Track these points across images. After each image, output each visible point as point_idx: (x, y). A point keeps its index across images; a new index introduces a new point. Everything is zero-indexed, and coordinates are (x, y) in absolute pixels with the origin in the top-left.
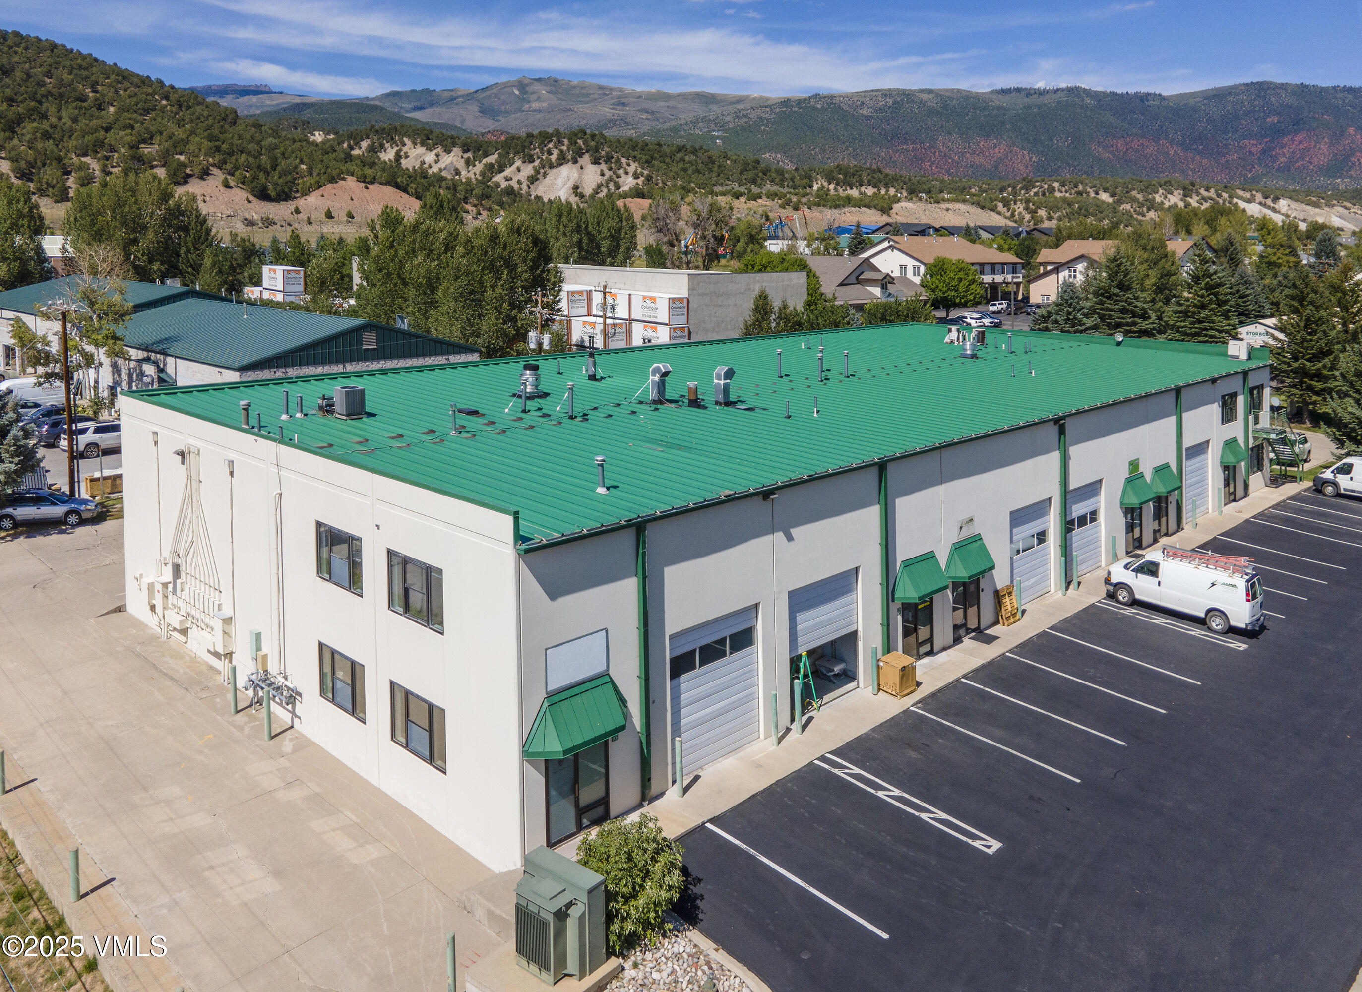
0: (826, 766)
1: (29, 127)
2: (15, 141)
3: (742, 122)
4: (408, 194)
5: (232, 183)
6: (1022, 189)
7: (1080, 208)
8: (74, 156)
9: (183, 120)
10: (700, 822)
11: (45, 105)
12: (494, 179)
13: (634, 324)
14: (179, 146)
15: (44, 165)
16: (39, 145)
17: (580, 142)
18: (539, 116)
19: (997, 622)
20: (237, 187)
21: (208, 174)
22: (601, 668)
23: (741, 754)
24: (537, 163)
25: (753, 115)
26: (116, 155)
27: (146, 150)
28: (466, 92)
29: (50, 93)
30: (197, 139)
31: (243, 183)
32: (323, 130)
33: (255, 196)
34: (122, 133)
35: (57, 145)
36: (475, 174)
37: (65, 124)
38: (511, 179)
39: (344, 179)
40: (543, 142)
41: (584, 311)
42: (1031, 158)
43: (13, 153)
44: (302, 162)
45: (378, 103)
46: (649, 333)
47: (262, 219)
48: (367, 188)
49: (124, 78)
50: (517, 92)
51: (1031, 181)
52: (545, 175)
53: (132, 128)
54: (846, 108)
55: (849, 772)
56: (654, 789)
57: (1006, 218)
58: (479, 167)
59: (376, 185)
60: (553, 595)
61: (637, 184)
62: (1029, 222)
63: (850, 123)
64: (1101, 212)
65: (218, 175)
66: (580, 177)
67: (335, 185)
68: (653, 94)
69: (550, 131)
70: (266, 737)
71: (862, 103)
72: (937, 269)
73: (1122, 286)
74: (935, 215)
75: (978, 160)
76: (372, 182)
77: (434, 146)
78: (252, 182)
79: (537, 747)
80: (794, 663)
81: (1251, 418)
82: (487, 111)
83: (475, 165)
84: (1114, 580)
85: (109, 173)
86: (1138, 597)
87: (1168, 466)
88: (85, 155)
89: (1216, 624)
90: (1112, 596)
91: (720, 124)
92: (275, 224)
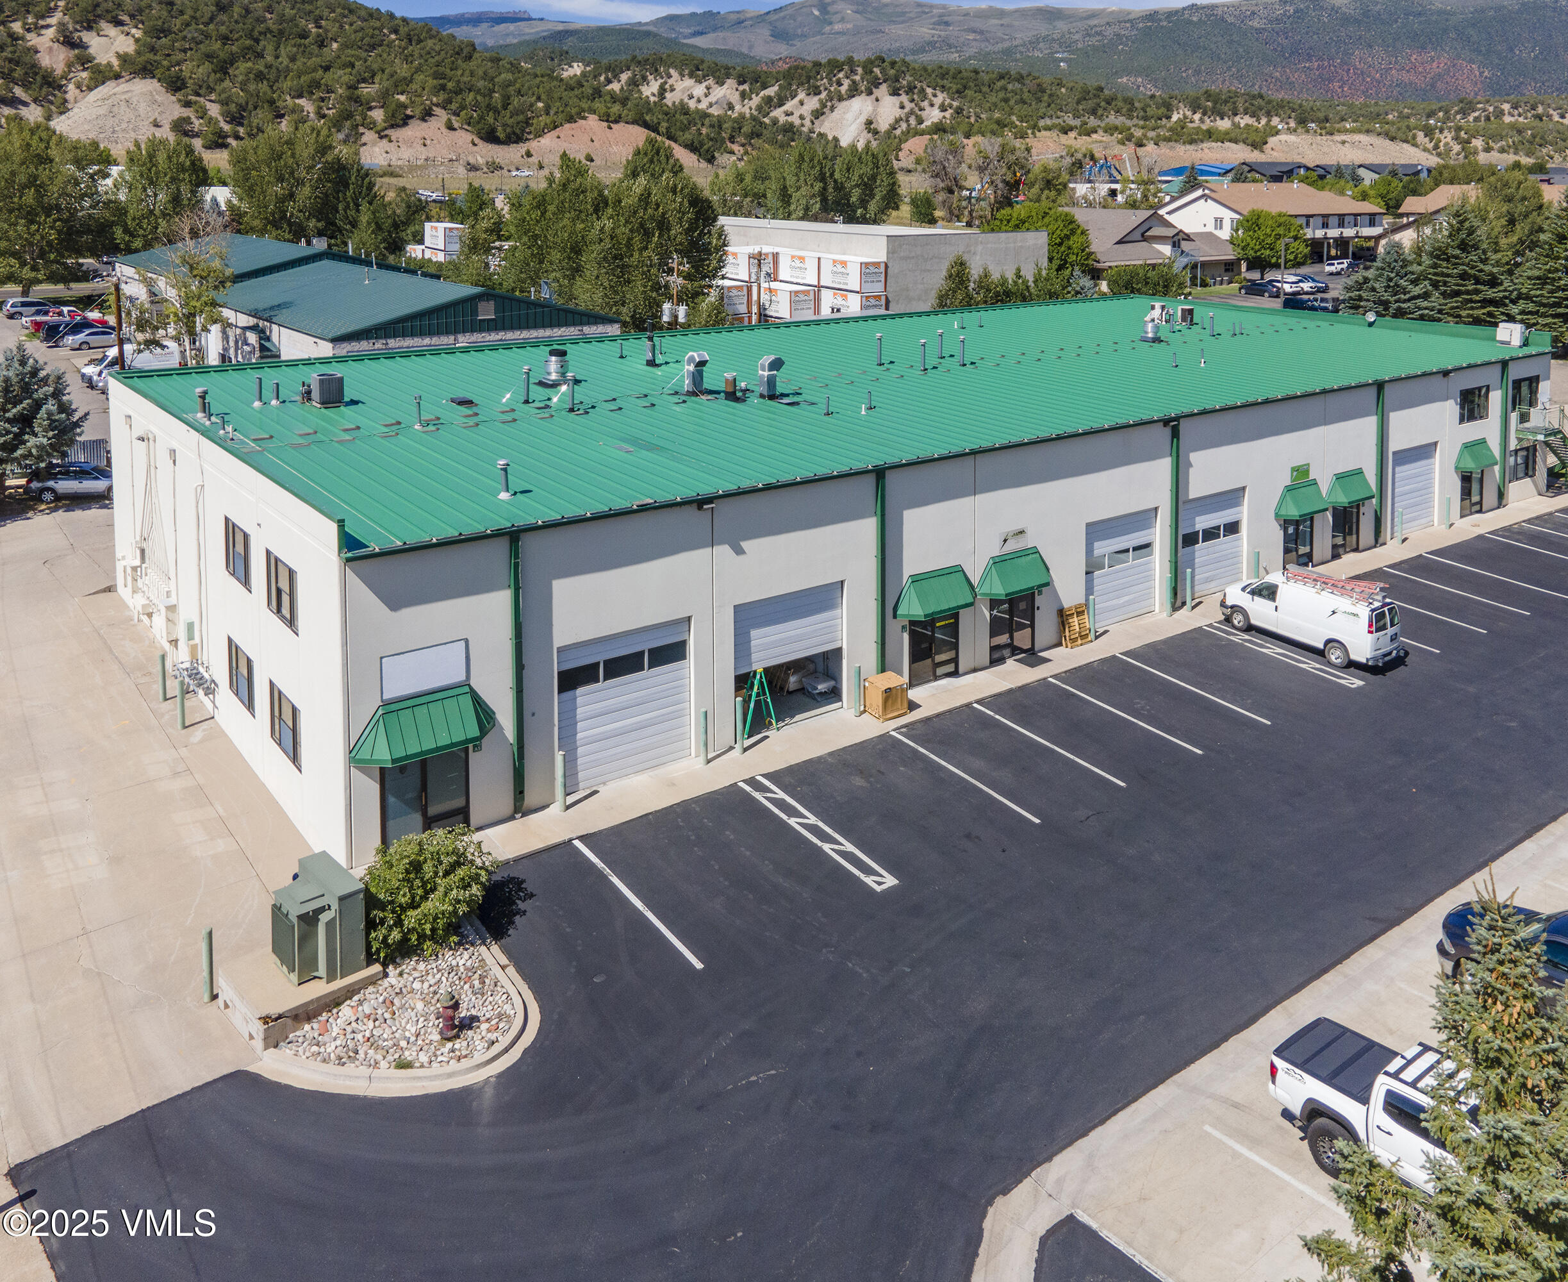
0: (749, 788)
1: (243, 67)
2: (227, 83)
3: (1094, 42)
5: (456, 125)
6: (1457, 113)
7: (1534, 136)
8: (288, 98)
9: (412, 56)
10: (566, 838)
11: (262, 43)
12: (772, 114)
13: (823, 291)
14: (401, 84)
15: (255, 108)
16: (252, 87)
17: (877, 71)
18: (842, 39)
19: (1059, 644)
20: (461, 128)
21: (431, 115)
22: (459, 678)
23: (660, 771)
25: (1109, 31)
26: (333, 95)
27: (366, 90)
28: (756, 14)
29: (269, 30)
30: (422, 77)
31: (469, 124)
32: (582, 61)
33: (481, 138)
34: (340, 72)
35: (271, 87)
36: (751, 109)
37: (281, 63)
38: (792, 114)
39: (585, 118)
40: (831, 71)
42: (1481, 73)
43: (223, 96)
44: (539, 99)
45: (651, 28)
46: (839, 302)
47: (487, 163)
48: (610, 128)
50: (816, 13)
51: (1470, 102)
52: (832, 109)
53: (353, 66)
55: (767, 799)
57: (1425, 150)
58: (756, 100)
59: (622, 124)
60: (393, 603)
61: (943, 117)
62: (1458, 154)
63: (1236, 37)
65: (441, 117)
66: (874, 110)
67: (573, 125)
68: (984, 11)
69: (841, 56)
70: (179, 726)
71: (1253, 13)
72: (1251, 222)
73: (1464, 246)
74: (1325, 149)
75: (1406, 77)
76: (616, 122)
77: (704, 77)
78: (478, 123)
79: (365, 754)
80: (742, 681)
81: (1514, 417)
82: (780, 35)
83: (751, 99)
84: (1229, 603)
85: (324, 116)
86: (1253, 622)
87: (1359, 472)
88: (300, 96)
89: (1335, 656)
90: (1228, 620)
91: (1066, 44)
92: (501, 168)
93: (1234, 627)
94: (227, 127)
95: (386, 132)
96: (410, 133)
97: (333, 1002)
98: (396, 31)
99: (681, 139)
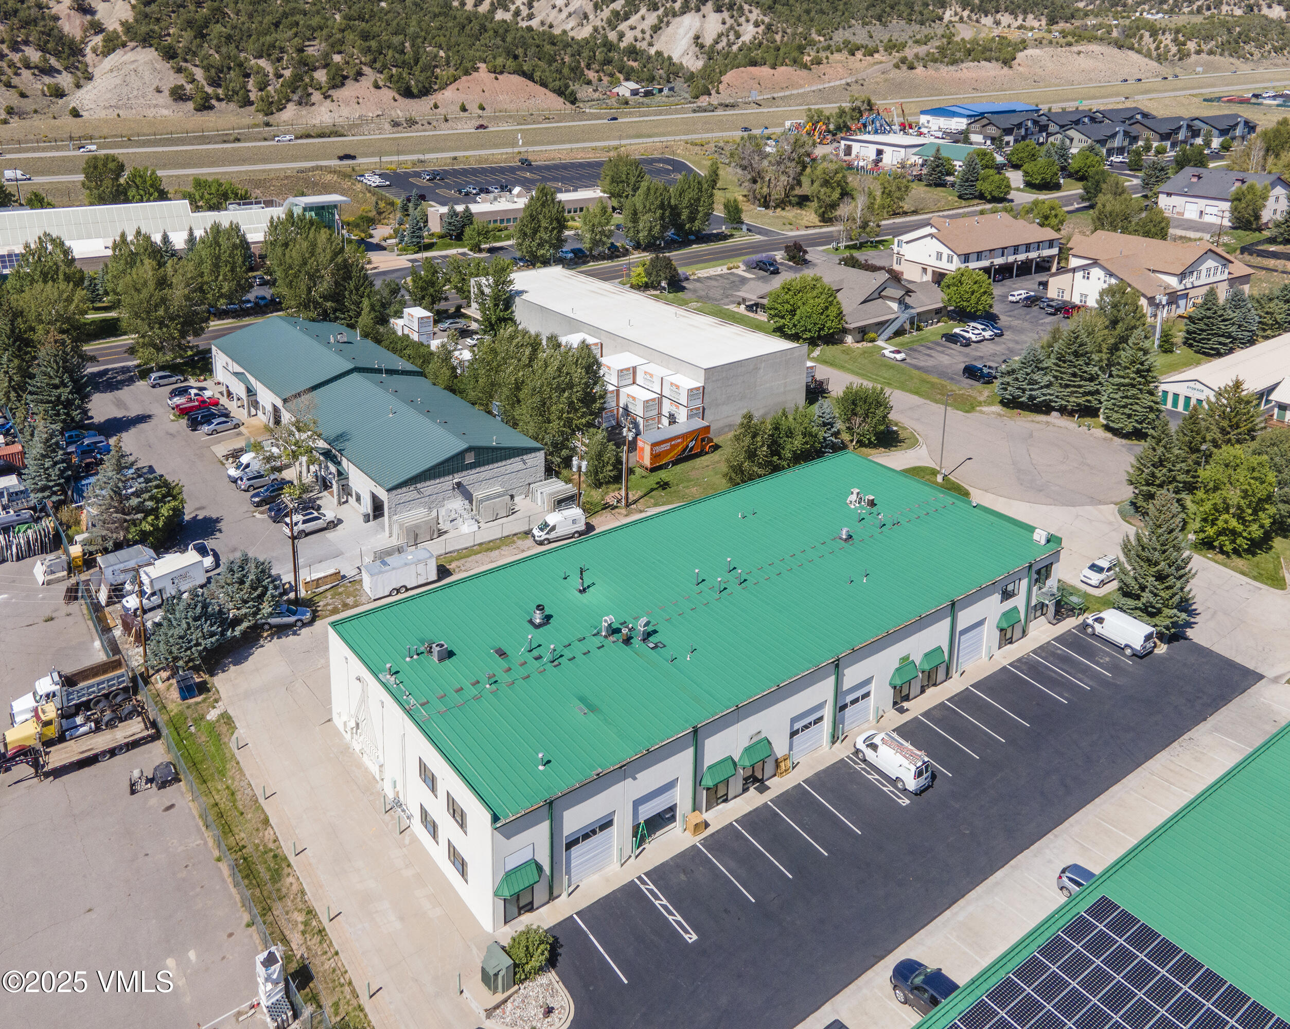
0: (638, 883)
1: (215, 30)
2: (206, 47)
4: (533, 81)
5: (381, 83)
7: (1240, 34)
8: (251, 58)
10: (571, 914)
12: (621, 27)
13: (664, 399)
14: (337, 46)
15: (229, 69)
16: (224, 50)
19: (773, 777)
20: (385, 86)
21: (361, 75)
23: (601, 872)
24: (661, 10)
26: (285, 58)
27: (309, 51)
31: (391, 82)
33: (400, 94)
34: (289, 33)
35: (238, 47)
36: (602, 20)
37: (244, 23)
38: (635, 28)
39: (477, 69)
41: (631, 381)
43: (204, 60)
44: (441, 47)
46: (674, 409)
47: (406, 118)
48: (496, 79)
52: (668, 24)
55: (648, 887)
56: (555, 893)
57: (1147, 54)
58: (606, 13)
59: (506, 75)
60: (508, 838)
61: (757, 33)
62: (1174, 55)
65: (370, 75)
66: (701, 26)
67: (469, 77)
76: (501, 73)
78: (397, 82)
79: (500, 893)
80: (635, 828)
83: (602, 10)
85: (281, 76)
88: (261, 57)
92: (417, 123)
94: (209, 90)
95: (330, 92)
96: (346, 93)
99: (551, 86)
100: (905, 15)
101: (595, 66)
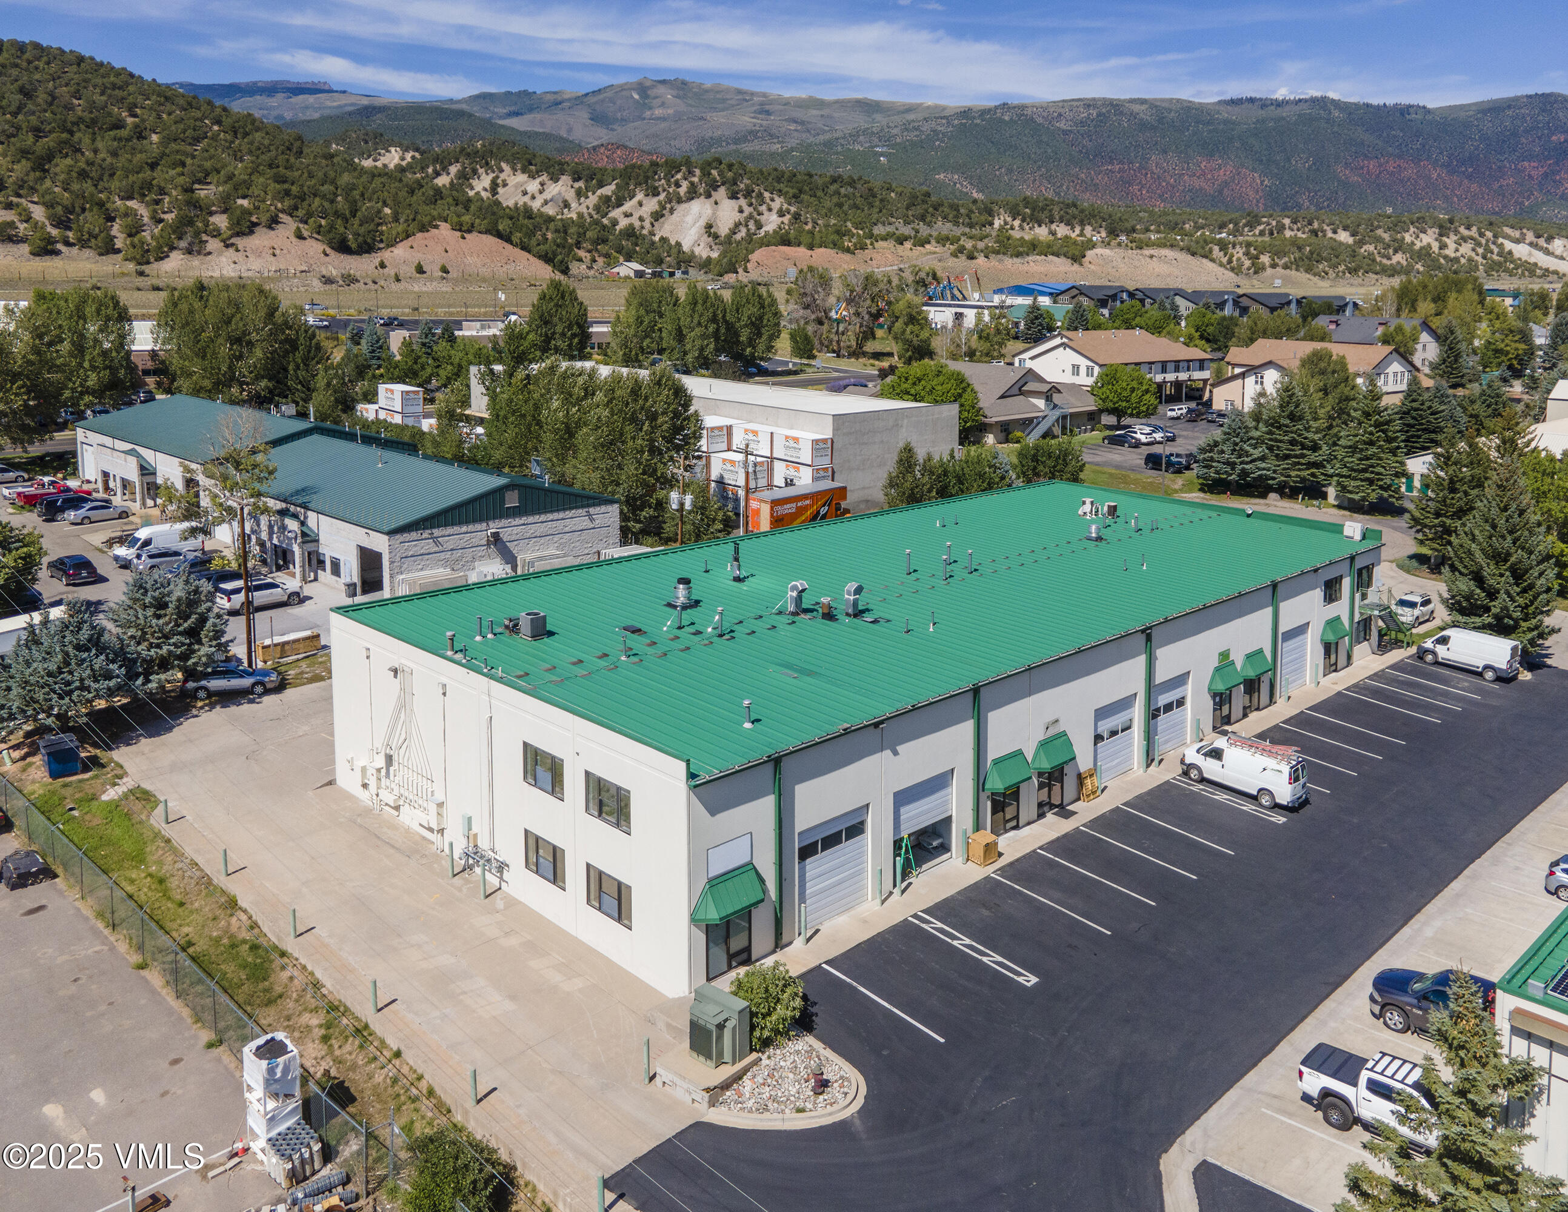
0: (917, 922)
1: (62, 165)
2: (48, 183)
3: (912, 136)
4: (512, 244)
5: (306, 234)
6: (1245, 225)
8: (117, 199)
9: (240, 151)
10: (817, 963)
11: (78, 135)
12: (610, 215)
13: (776, 463)
14: (242, 188)
15: (84, 210)
16: (75, 187)
17: (714, 172)
18: (663, 125)
19: (1079, 799)
20: (311, 237)
21: (277, 222)
22: (747, 859)
23: (852, 912)
24: (662, 196)
25: (926, 127)
26: (167, 199)
27: (203, 193)
28: (574, 95)
29: (81, 119)
30: (261, 180)
31: (319, 233)
32: (400, 145)
33: (333, 248)
34: (172, 172)
35: (96, 186)
36: (588, 208)
37: (104, 160)
38: (631, 215)
39: (436, 227)
40: (670, 172)
41: (724, 446)
42: (1262, 182)
43: (48, 198)
44: (385, 204)
45: (464, 107)
46: (791, 473)
47: (343, 276)
48: (463, 238)
49: (167, 98)
50: (636, 96)
51: (1256, 216)
52: (672, 211)
53: (183, 164)
54: (1040, 120)
55: (934, 926)
56: (785, 939)
57: (1221, 265)
58: (593, 199)
59: (475, 234)
60: (713, 812)
61: (783, 223)
62: (1250, 270)
63: (1045, 138)
64: (1337, 257)
65: (289, 225)
66: (714, 214)
67: (426, 234)
68: (804, 100)
69: (678, 157)
70: (482, 897)
71: (1060, 115)
72: (1110, 376)
73: (1292, 417)
74: (1136, 263)
75: (1197, 183)
76: (469, 231)
77: (537, 172)
78: (329, 232)
79: (701, 916)
80: (897, 844)
81: (1358, 596)
82: (599, 118)
83: (587, 197)
84: (1187, 761)
85: (161, 221)
86: (1205, 775)
87: (1260, 651)
88: (130, 198)
89: (1265, 800)
90: (1186, 773)
91: (885, 138)
92: (358, 281)
93: (1191, 779)
94: (54, 232)
95: (233, 240)
96: (257, 242)
97: (738, 1077)
98: (218, 122)
99: (535, 250)
100: (951, 216)
101: (587, 245)
